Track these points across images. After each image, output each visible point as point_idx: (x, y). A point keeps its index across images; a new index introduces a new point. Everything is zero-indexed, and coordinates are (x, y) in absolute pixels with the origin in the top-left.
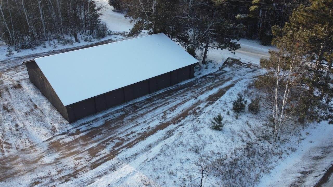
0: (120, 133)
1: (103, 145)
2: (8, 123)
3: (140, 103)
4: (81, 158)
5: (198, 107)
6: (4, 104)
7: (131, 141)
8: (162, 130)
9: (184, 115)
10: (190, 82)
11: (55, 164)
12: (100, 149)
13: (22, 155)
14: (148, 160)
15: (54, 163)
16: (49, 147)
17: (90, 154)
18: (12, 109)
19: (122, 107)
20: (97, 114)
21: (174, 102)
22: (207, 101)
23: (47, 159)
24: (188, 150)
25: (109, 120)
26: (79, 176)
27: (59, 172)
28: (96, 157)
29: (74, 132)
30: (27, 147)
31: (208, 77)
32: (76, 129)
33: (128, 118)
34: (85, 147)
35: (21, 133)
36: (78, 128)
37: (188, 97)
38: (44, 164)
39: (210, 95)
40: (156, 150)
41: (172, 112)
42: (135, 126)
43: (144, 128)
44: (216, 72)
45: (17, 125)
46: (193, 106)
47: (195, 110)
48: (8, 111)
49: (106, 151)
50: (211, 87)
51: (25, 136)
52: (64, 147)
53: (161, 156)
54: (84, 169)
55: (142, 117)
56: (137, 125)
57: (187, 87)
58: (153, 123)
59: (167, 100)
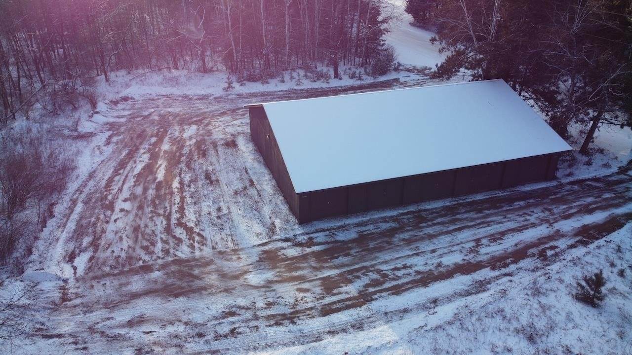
0: (383, 263)
1: (348, 277)
2: (208, 203)
3: (431, 211)
4: (307, 290)
5: (551, 244)
6: (206, 170)
7: (400, 282)
8: (466, 276)
9: (519, 254)
10: (543, 188)
11: (264, 289)
12: (343, 283)
13: (218, 261)
14: (425, 328)
15: (263, 287)
16: (260, 258)
17: (323, 288)
18: (217, 181)
19: (394, 213)
20: (347, 218)
21: (501, 225)
22: (576, 235)
23: (254, 278)
24: (512, 328)
25: (366, 233)
26: (299, 322)
27: (269, 305)
28: (333, 295)
29: (304, 241)
30: (228, 250)
31: (588, 185)
32: (308, 236)
33: (402, 236)
34: (318, 273)
35: (223, 223)
36: (312, 235)
37: (532, 219)
38: (248, 285)
39: (586, 224)
40: (446, 312)
41: (493, 244)
42: (413, 255)
43: (429, 262)
44: (610, 176)
45: (219, 209)
46: (542, 241)
47: (544, 250)
48: (211, 182)
49: (352, 290)
50: (591, 207)
51: (228, 230)
52: (282, 263)
53: (454, 327)
54: (308, 312)
55: (430, 240)
56: (417, 254)
57: (534, 198)
58: (449, 258)
59: (488, 216)
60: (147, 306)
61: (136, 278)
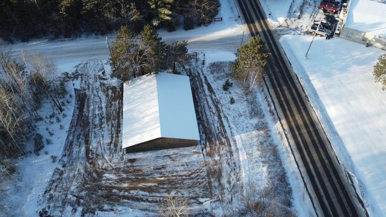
0: (216, 132)
1: (219, 139)
6: (154, 169)
8: (222, 118)
12: (221, 141)
14: (237, 130)
16: (209, 156)
21: (205, 104)
24: (238, 117)
25: (203, 132)
26: (232, 151)
28: (225, 144)
29: (204, 146)
30: (205, 163)
33: (206, 125)
35: (191, 164)
37: (204, 98)
39: (207, 89)
41: (212, 109)
42: (214, 125)
43: (217, 123)
46: (212, 100)
47: (216, 101)
49: (224, 140)
50: (201, 85)
51: (195, 163)
53: (237, 126)
54: (230, 149)
55: (208, 120)
58: (216, 119)
60: (224, 181)
61: (213, 185)
